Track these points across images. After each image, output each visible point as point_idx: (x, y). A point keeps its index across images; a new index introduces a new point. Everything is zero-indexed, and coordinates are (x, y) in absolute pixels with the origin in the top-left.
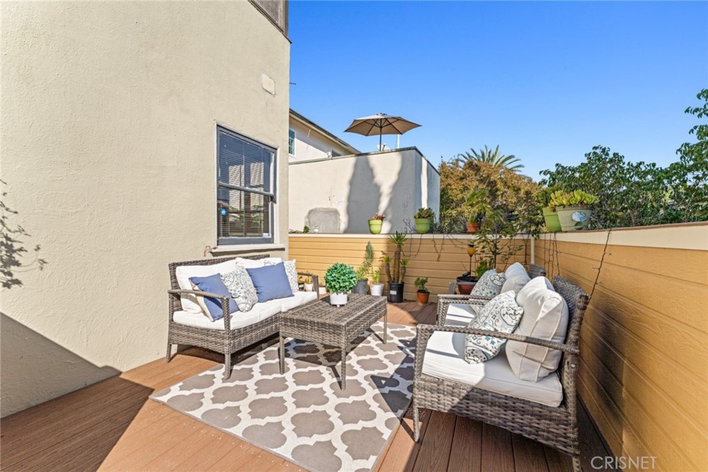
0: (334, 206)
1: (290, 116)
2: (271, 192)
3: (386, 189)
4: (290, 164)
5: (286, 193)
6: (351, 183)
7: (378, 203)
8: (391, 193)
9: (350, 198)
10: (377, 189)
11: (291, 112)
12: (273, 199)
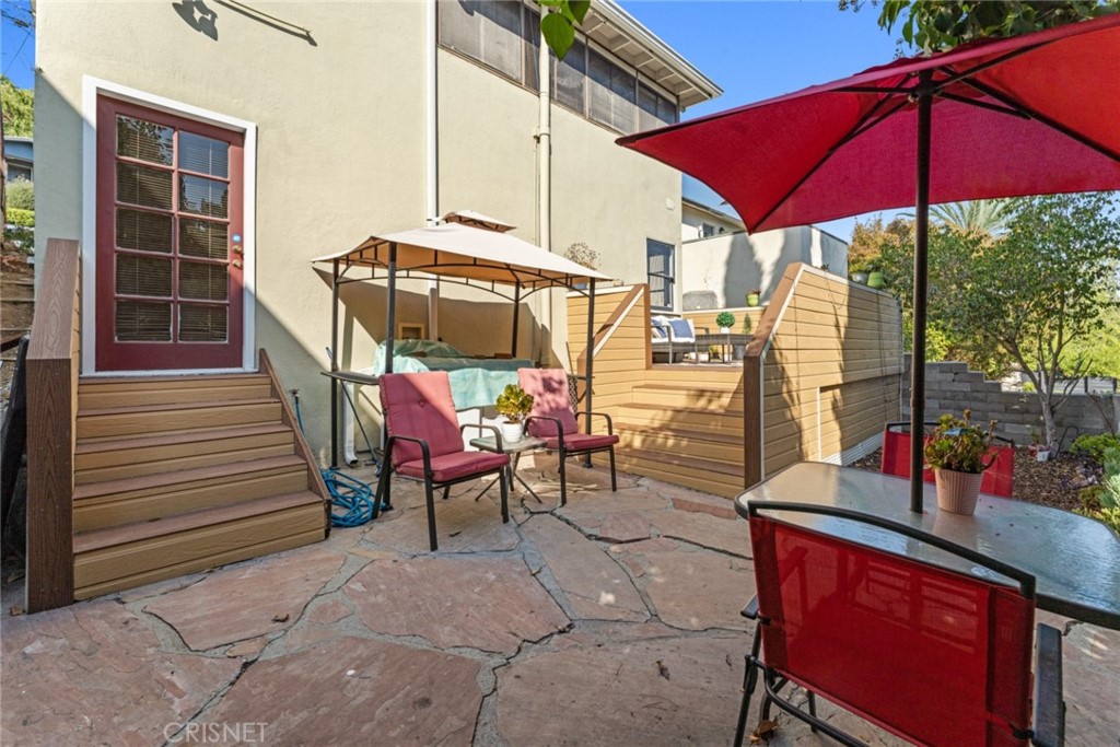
0: (711, 289)
1: (683, 204)
2: (671, 275)
3: (768, 267)
4: (684, 243)
5: (680, 276)
6: (729, 263)
7: (759, 281)
8: (773, 271)
9: (727, 280)
10: (758, 267)
11: (683, 199)
12: (672, 280)
